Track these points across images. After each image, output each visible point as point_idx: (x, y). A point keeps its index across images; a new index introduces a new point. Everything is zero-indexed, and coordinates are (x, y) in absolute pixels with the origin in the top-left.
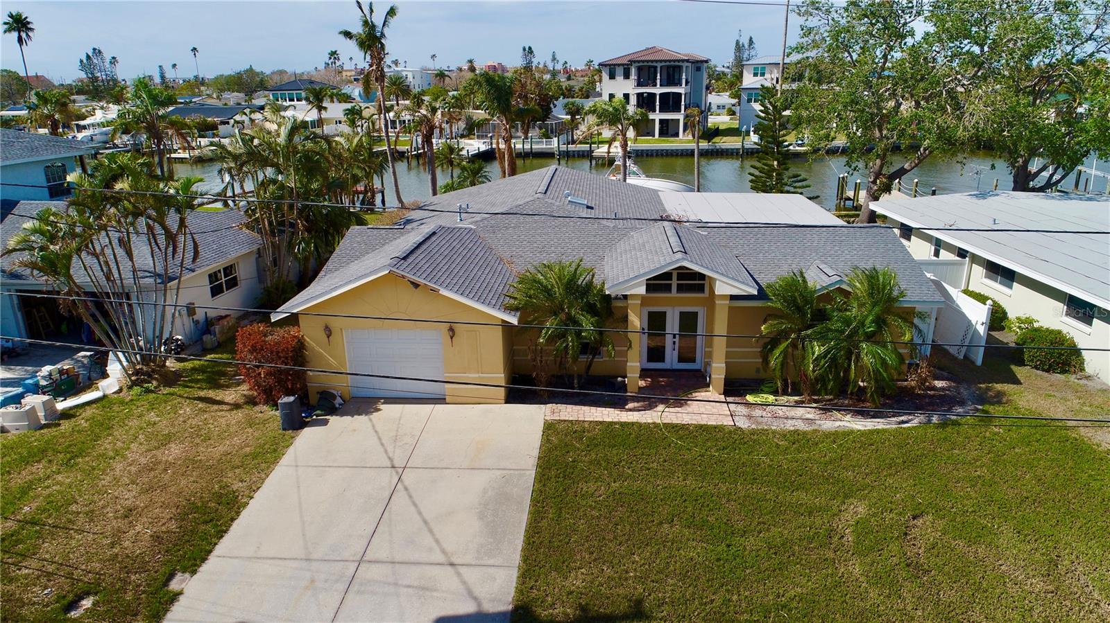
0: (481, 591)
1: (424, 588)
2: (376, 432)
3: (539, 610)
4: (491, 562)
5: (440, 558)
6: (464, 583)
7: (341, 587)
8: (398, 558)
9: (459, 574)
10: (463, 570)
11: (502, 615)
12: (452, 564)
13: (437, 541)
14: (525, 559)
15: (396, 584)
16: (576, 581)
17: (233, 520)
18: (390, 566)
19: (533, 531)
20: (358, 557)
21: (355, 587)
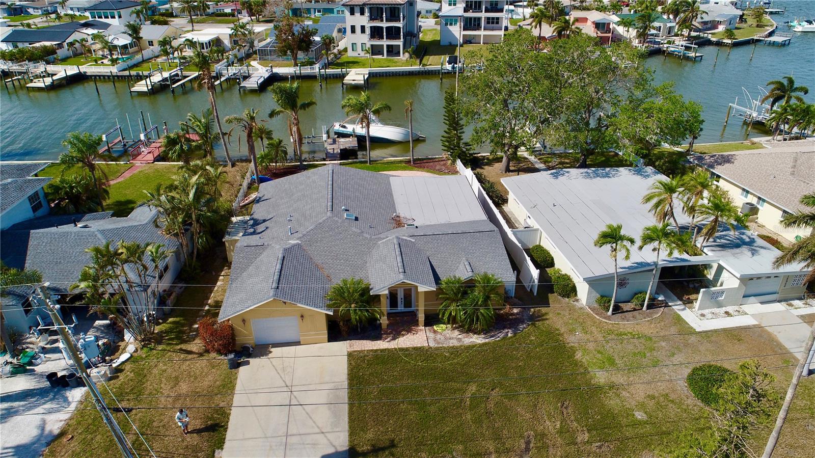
0: (336, 443)
1: (314, 444)
2: (274, 366)
3: (358, 449)
4: (337, 430)
5: (317, 430)
6: (328, 440)
7: (283, 447)
8: (301, 432)
9: (326, 437)
10: (327, 434)
11: (345, 451)
12: (323, 433)
13: (314, 422)
14: (350, 427)
15: (303, 444)
16: (370, 435)
17: (228, 422)
18: (299, 436)
19: (351, 413)
20: (285, 434)
21: (288, 447)
